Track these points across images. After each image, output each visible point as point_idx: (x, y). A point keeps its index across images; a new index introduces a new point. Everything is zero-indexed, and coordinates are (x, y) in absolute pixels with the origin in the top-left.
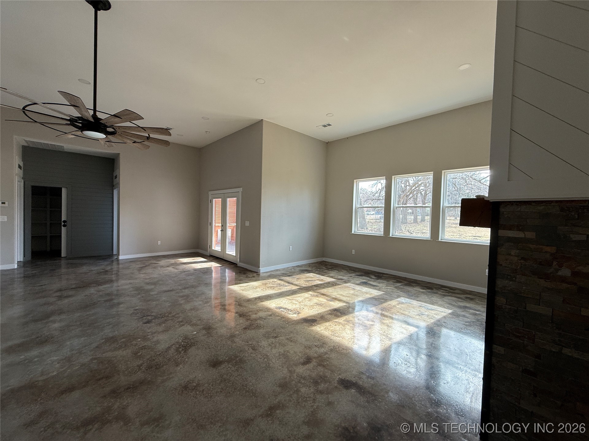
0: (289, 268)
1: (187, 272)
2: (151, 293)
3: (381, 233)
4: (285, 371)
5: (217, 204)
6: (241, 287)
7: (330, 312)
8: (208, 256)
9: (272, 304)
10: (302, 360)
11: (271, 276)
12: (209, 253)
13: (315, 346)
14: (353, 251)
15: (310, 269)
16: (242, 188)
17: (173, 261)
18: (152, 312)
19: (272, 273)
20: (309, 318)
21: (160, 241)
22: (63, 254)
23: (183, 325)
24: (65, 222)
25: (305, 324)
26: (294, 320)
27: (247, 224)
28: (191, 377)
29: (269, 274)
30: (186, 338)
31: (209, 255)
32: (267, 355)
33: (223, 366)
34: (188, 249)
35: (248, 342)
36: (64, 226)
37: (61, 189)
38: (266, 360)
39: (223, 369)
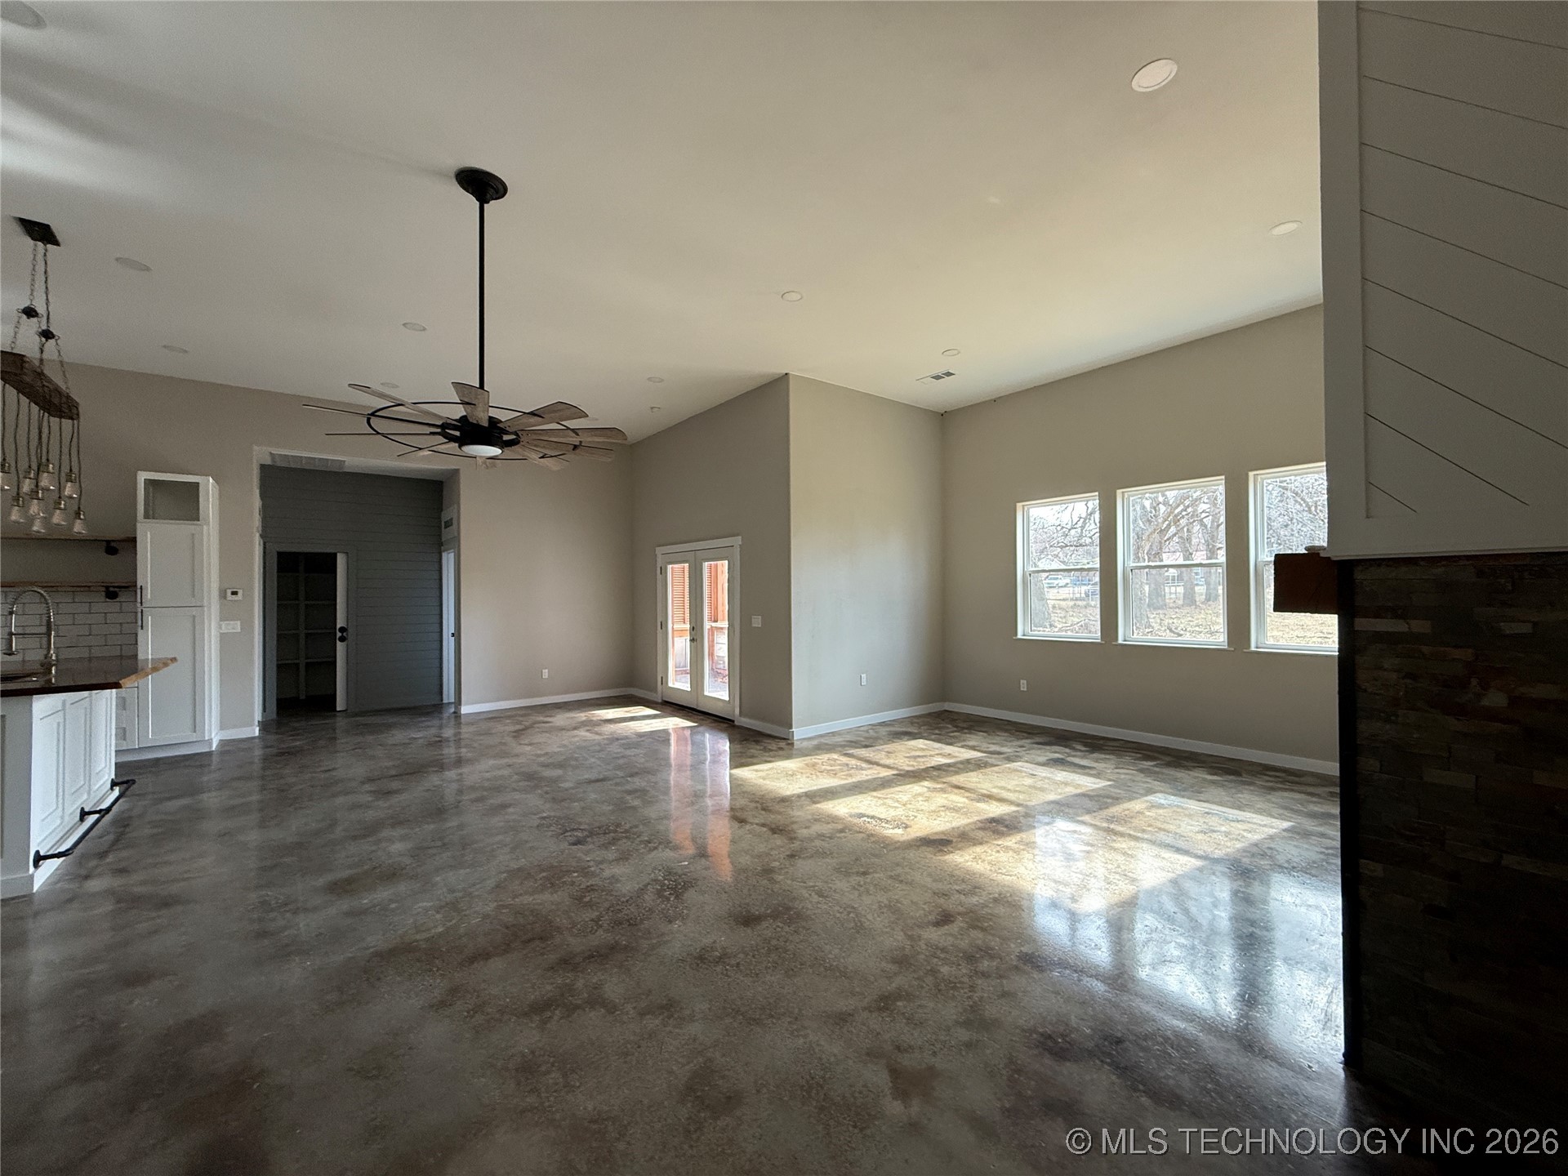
0: (862, 729)
1: (622, 739)
2: (560, 785)
3: (1094, 634)
4: (900, 936)
5: (676, 576)
6: (757, 771)
7: (980, 825)
8: (657, 703)
9: (841, 808)
10: (931, 918)
11: (822, 746)
12: (660, 696)
13: (957, 891)
14: (1023, 683)
15: (916, 731)
16: (740, 537)
17: (582, 716)
18: (580, 823)
19: (823, 740)
20: (932, 838)
21: (547, 671)
22: (340, 705)
23: (656, 848)
24: (342, 630)
25: (924, 848)
26: (899, 841)
27: (757, 622)
28: (707, 941)
29: (815, 742)
30: (669, 872)
31: (660, 701)
32: (853, 908)
33: (765, 924)
34: (608, 688)
35: (805, 883)
36: (342, 639)
37: (334, 556)
38: (852, 915)
39: (766, 929)
